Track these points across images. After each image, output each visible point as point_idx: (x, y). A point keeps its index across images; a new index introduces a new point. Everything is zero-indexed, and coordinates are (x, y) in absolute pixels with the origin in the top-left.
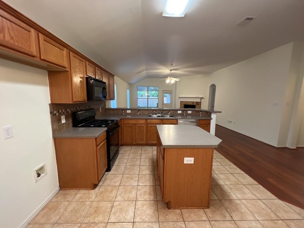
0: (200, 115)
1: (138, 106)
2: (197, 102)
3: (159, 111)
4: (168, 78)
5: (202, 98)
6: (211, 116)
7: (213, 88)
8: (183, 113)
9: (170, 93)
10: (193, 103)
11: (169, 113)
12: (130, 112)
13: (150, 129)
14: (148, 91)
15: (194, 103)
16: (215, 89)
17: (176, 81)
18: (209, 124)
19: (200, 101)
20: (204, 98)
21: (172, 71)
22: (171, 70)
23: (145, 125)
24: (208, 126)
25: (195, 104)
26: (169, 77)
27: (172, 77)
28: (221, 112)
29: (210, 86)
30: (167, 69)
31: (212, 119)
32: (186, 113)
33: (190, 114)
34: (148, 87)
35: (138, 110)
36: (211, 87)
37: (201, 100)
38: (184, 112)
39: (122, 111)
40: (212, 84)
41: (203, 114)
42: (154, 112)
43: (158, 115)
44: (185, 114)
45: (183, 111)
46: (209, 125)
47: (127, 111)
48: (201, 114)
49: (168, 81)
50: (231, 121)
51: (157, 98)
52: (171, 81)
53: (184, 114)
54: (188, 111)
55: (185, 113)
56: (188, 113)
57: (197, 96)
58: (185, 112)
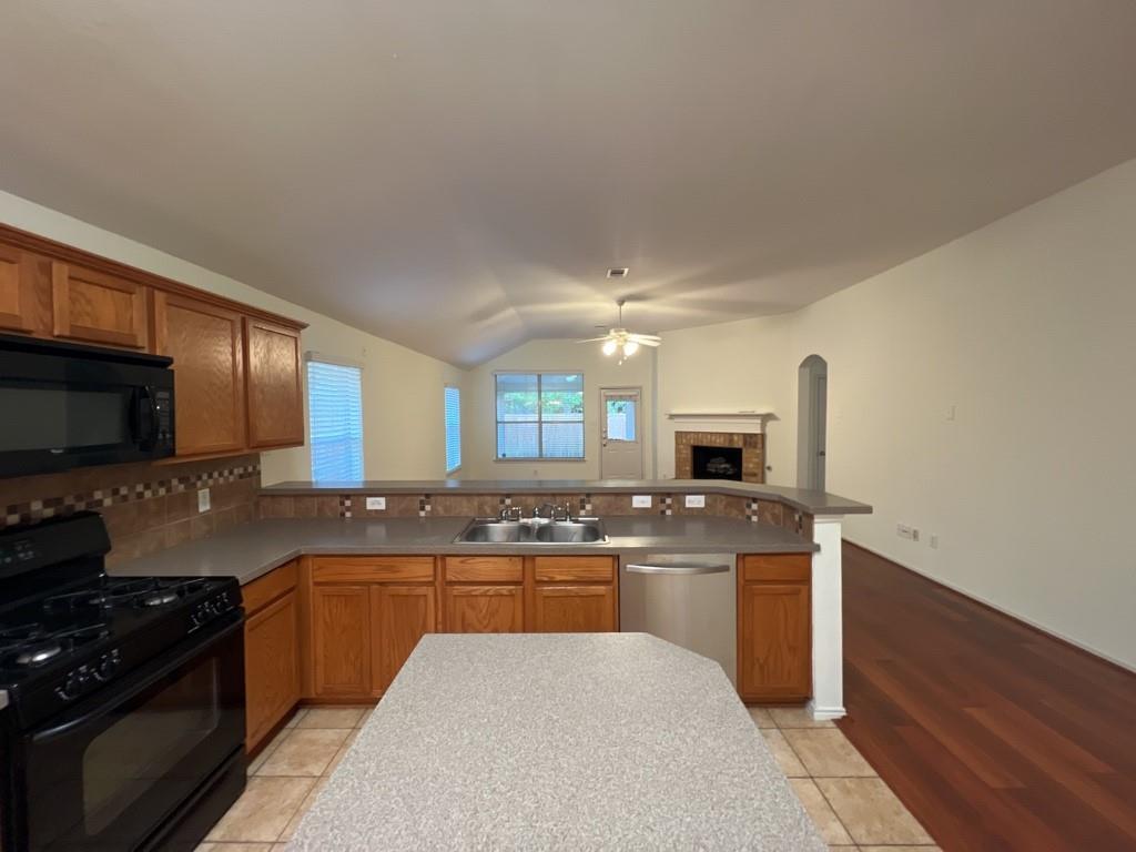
0: (749, 518)
1: (500, 456)
2: (744, 434)
3: (531, 501)
4: (608, 333)
5: (767, 418)
6: (809, 534)
7: (815, 371)
8: (662, 507)
9: (631, 396)
10: (731, 441)
11: (588, 507)
12: (383, 507)
13: (463, 614)
14: (540, 391)
15: (736, 438)
16: (825, 378)
17: (644, 347)
18: (806, 579)
19: (759, 432)
20: (777, 415)
21: (627, 306)
22: (621, 302)
23: (431, 589)
24: (796, 593)
25: (738, 444)
26: (612, 332)
27: (628, 331)
28: (868, 510)
29: (803, 365)
30: (599, 296)
31: (818, 548)
32: (676, 506)
33: (695, 514)
34: (539, 376)
35: (423, 498)
36: (807, 370)
37: (763, 426)
38: (663, 501)
39: (342, 504)
40: (811, 356)
41: (768, 516)
42: (508, 501)
43: (523, 521)
44: (669, 512)
45: (659, 498)
46: (803, 588)
47: (369, 500)
48: (755, 513)
49: (609, 347)
50: (915, 528)
51: (579, 417)
52: (622, 346)
53: (663, 512)
54: (688, 498)
55: (669, 507)
56: (687, 505)
57: (748, 409)
58: (669, 501)
